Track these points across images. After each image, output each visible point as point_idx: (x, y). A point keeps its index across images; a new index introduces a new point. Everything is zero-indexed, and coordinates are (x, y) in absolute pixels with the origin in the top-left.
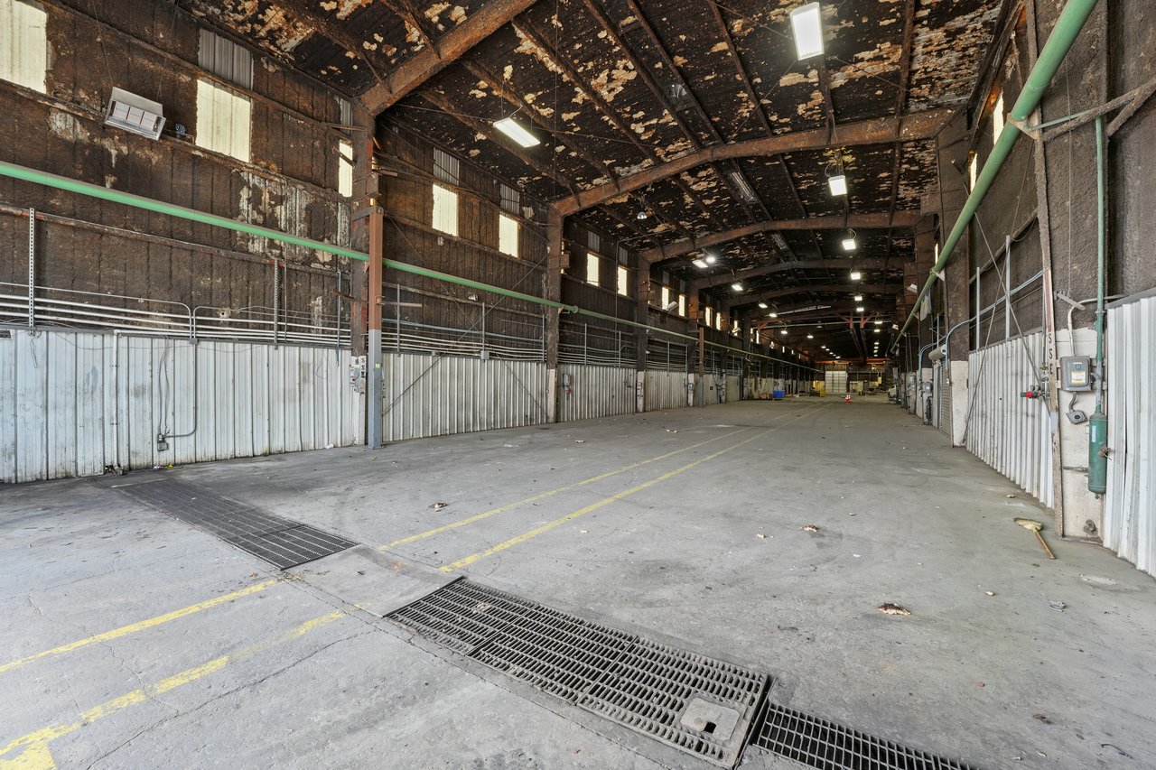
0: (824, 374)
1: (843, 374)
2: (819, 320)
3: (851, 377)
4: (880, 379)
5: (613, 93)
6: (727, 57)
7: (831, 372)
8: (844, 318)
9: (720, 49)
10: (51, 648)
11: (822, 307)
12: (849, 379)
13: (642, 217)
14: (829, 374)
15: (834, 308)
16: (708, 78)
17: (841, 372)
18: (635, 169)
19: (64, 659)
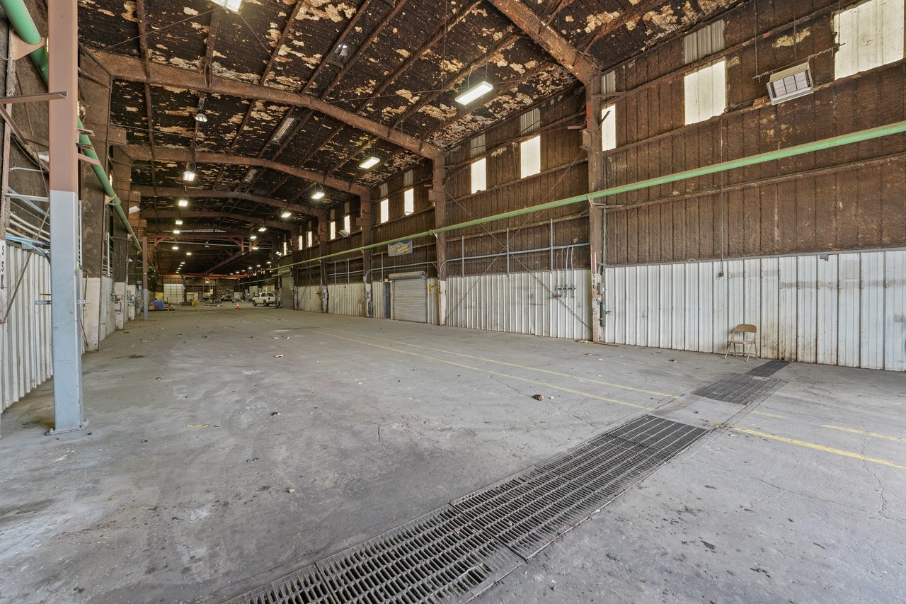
0: (163, 286)
1: (180, 287)
2: (206, 240)
3: (188, 289)
4: (212, 290)
5: (308, 17)
6: (398, 59)
7: (169, 285)
8: (236, 242)
9: (401, 53)
10: (892, 467)
11: (219, 231)
12: (186, 291)
13: (201, 120)
14: (167, 286)
15: (228, 233)
16: (372, 60)
17: (178, 285)
18: (230, 74)
19: (890, 459)
